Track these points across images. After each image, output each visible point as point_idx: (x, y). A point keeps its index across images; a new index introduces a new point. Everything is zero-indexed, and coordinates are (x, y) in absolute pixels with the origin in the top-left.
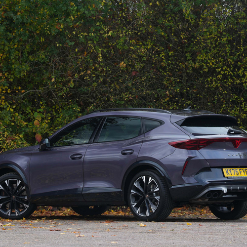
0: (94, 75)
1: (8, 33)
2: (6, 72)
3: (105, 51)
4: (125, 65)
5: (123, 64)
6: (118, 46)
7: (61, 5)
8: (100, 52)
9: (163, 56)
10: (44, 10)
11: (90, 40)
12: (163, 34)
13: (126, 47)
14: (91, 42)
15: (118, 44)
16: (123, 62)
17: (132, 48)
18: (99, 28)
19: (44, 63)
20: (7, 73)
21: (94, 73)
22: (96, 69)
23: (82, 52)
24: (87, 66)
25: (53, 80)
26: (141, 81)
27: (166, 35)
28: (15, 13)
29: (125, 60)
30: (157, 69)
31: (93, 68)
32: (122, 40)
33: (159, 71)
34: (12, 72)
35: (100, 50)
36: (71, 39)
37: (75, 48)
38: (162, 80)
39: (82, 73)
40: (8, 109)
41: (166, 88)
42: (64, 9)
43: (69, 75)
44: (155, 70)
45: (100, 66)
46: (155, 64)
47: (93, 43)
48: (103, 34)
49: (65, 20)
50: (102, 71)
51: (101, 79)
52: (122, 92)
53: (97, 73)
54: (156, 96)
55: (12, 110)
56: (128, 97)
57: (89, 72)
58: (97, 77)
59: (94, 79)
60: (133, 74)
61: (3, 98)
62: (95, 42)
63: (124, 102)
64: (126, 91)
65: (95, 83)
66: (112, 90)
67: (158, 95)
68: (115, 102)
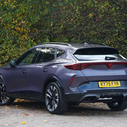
0: (74, 22)
3: (80, 8)
4: (92, 15)
5: (91, 15)
6: (87, 5)
9: (114, 10)
13: (93, 6)
14: (72, 3)
15: (87, 4)
16: (91, 14)
17: (96, 6)
20: (28, 21)
22: (76, 18)
24: (71, 16)
25: (52, 25)
26: (101, 24)
29: (92, 13)
30: (111, 17)
31: (74, 17)
34: (31, 21)
35: (78, 7)
38: (114, 23)
39: (68, 21)
41: (116, 28)
43: (61, 22)
45: (78, 16)
50: (79, 19)
51: (79, 24)
52: (91, 30)
53: (76, 20)
54: (110, 33)
55: (32, 41)
56: (94, 33)
57: (72, 20)
58: (76, 22)
59: (75, 23)
60: (97, 20)
61: (27, 34)
62: (75, 3)
63: (91, 36)
64: (93, 30)
65: (75, 26)
66: (85, 30)
67: (111, 32)
68: (87, 36)
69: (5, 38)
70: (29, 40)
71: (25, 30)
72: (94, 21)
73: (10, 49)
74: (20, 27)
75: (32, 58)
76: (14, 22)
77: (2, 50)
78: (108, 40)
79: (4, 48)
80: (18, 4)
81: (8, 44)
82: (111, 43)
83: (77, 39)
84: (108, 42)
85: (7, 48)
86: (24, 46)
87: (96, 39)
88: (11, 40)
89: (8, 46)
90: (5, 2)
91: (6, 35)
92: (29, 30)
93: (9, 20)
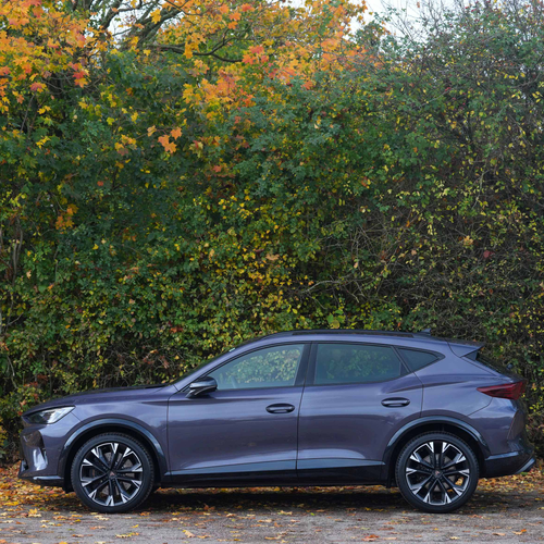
0: (421, 258)
1: (287, 194)
2: (284, 253)
3: (439, 219)
4: (471, 240)
5: (468, 240)
6: (459, 212)
7: (369, 150)
8: (432, 221)
9: (533, 226)
10: (342, 156)
11: (415, 202)
12: (532, 191)
13: (474, 213)
14: (416, 205)
15: (459, 208)
16: (468, 237)
17: (483, 214)
18: (428, 183)
19: (342, 239)
20: (287, 255)
21: (421, 255)
22: (425, 248)
23: (402, 221)
24: (411, 243)
25: (356, 266)
26: (498, 267)
27: (540, 193)
28: (296, 164)
29: (472, 233)
30: (525, 247)
31: (421, 246)
32: (466, 202)
33: (528, 250)
34: (294, 254)
35: (432, 217)
36: (384, 202)
37: (391, 215)
38: (533, 263)
39: (402, 255)
40: (289, 311)
42: (374, 154)
43: (383, 258)
44: (522, 249)
45: (431, 243)
46: (522, 238)
47: (420, 207)
48: (436, 192)
49: (374, 172)
50: (435, 251)
51: (434, 264)
52: (467, 284)
53: (426, 253)
54: (523, 290)
55: (295, 311)
56: (477, 292)
57: (414, 252)
58: (427, 260)
59: (422, 263)
60: (486, 255)
61: (281, 292)
62: (424, 206)
63: (469, 300)
64: (475, 283)
65: (423, 270)
66: (451, 281)
67: (526, 289)
68: (456, 299)
69: (220, 302)
70: (287, 308)
71: (276, 280)
72: (477, 256)
73: (232, 335)
74: (263, 271)
75: (295, 359)
76: (245, 257)
77: (208, 339)
78: (516, 310)
79: (217, 332)
80: (257, 205)
81: (226, 319)
82: (524, 319)
83: (428, 307)
84: (517, 318)
85: (221, 332)
86: (270, 324)
87: (482, 309)
88: (238, 308)
89: (227, 325)
90: (222, 201)
91: (221, 294)
92: (287, 280)
93: (231, 252)
